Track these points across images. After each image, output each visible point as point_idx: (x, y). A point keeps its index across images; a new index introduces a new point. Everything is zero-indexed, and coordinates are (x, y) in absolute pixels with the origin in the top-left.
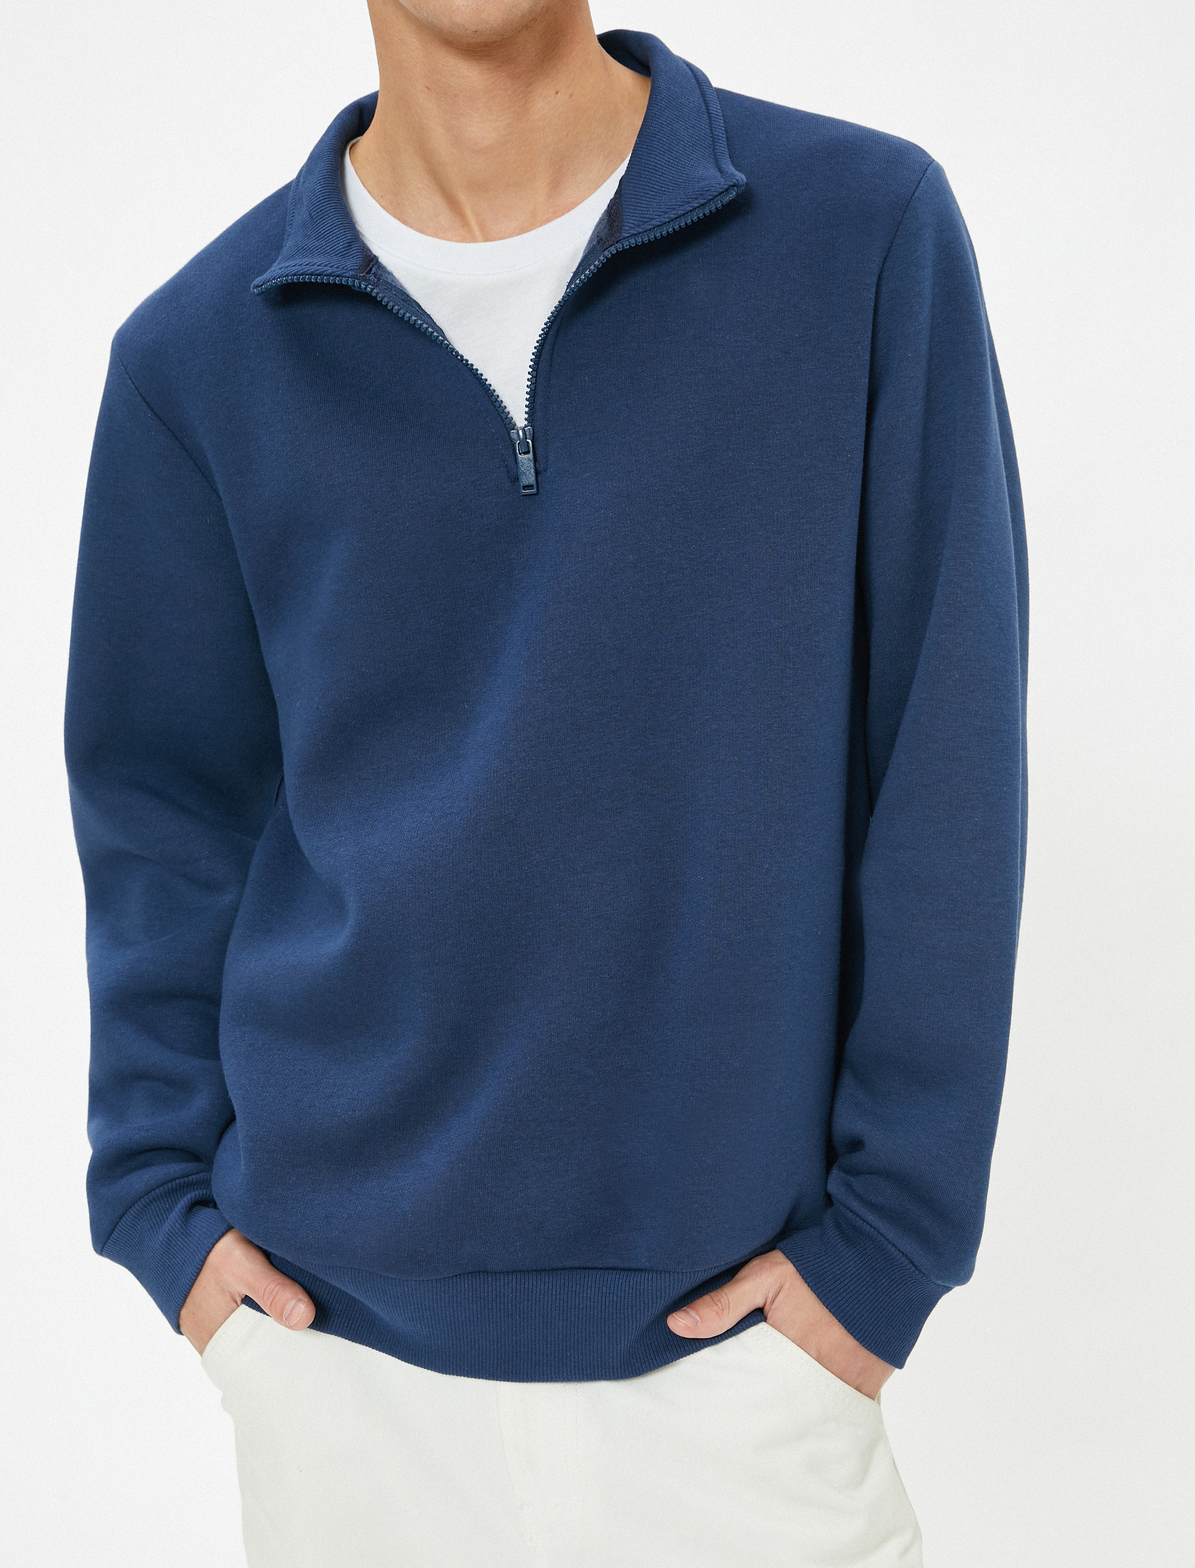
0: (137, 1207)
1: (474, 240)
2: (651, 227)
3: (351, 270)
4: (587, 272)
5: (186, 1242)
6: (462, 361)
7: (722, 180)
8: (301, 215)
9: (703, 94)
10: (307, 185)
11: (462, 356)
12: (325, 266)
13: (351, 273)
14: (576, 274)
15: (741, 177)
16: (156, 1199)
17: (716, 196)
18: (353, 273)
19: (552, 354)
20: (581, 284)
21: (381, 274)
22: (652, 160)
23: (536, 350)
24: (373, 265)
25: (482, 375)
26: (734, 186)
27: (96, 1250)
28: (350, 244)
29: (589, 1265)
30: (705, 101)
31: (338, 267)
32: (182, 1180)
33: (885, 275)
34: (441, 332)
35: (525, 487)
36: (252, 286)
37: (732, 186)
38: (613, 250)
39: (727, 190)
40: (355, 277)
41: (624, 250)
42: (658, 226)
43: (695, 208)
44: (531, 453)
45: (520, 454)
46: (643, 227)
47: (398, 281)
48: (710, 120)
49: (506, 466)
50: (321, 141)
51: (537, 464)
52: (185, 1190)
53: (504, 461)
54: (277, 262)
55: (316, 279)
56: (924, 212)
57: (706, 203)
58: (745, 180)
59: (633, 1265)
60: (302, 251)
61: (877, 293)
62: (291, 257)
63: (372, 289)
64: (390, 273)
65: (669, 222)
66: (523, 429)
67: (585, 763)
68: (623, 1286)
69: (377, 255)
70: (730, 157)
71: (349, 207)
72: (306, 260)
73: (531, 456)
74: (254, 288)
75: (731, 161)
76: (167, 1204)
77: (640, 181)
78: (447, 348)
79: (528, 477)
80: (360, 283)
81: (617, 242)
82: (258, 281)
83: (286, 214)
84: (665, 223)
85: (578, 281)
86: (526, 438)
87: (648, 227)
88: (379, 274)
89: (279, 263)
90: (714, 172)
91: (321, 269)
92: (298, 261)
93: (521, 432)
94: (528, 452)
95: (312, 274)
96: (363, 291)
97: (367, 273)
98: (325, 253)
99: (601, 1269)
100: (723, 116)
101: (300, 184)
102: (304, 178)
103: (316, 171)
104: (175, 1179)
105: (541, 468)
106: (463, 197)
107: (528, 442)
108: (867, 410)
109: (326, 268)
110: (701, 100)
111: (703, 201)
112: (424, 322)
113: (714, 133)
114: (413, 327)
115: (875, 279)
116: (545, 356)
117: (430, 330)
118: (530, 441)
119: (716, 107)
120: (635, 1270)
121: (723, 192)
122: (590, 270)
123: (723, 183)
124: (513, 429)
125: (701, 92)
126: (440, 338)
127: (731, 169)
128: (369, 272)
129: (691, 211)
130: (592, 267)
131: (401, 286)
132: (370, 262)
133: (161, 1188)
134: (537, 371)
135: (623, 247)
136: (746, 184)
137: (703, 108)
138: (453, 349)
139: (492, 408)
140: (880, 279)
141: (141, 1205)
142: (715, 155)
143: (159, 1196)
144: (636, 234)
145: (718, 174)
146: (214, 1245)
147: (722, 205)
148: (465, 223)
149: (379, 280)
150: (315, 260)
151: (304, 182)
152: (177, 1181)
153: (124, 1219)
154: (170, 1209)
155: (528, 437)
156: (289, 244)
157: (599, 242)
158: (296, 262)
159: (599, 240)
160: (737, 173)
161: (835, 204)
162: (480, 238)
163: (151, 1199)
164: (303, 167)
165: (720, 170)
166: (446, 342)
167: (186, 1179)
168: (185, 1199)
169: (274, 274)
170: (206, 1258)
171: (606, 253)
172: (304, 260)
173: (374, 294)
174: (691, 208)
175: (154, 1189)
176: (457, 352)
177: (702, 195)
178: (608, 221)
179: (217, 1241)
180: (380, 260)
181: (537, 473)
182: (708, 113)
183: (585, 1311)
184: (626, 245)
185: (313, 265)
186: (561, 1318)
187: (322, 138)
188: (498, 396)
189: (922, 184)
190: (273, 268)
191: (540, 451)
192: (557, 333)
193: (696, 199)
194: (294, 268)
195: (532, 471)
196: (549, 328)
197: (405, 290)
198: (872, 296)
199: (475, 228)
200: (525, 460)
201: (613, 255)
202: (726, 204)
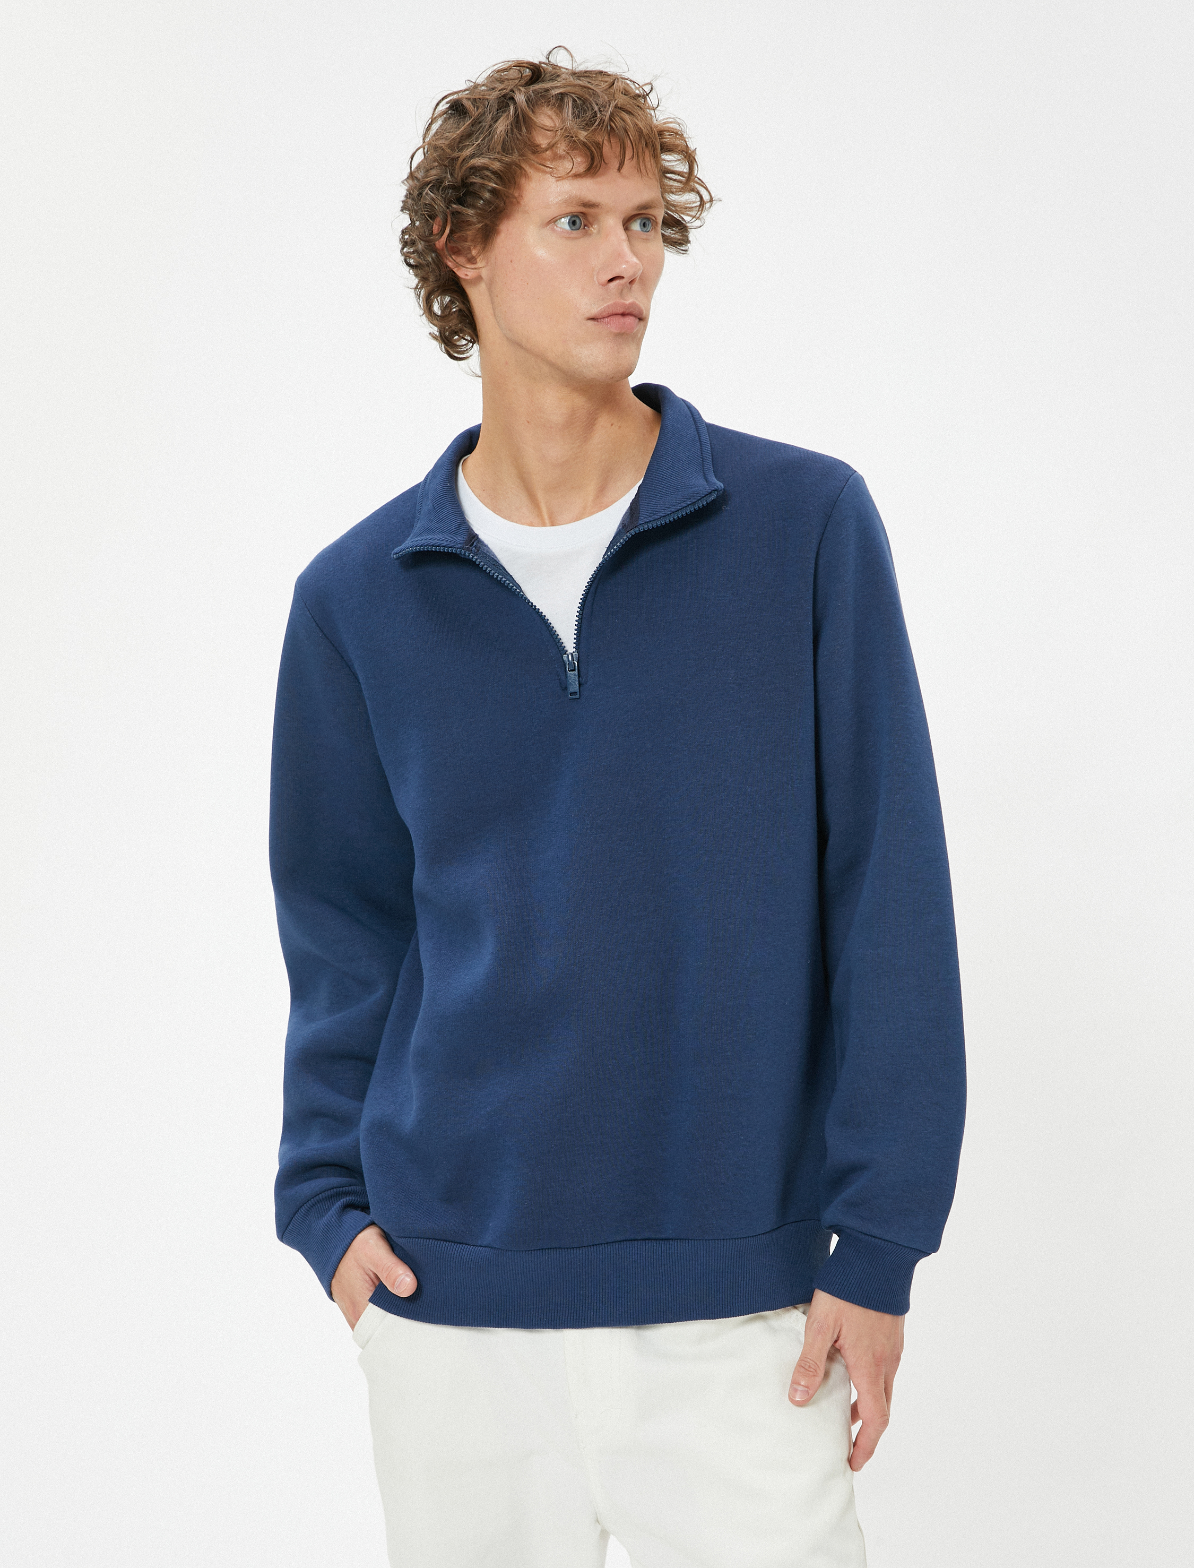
0: (306, 1206)
1: (544, 525)
2: (659, 517)
3: (460, 543)
4: (615, 547)
5: (338, 1232)
6: (532, 606)
7: (707, 486)
8: (428, 505)
9: (697, 429)
10: (431, 485)
11: (532, 603)
12: (442, 540)
13: (459, 545)
14: (608, 549)
15: (720, 485)
16: (320, 1201)
17: (703, 497)
18: (461, 545)
19: (593, 604)
20: (611, 555)
21: (480, 547)
22: (660, 473)
23: (581, 601)
24: (475, 540)
25: (545, 616)
26: (716, 490)
27: (278, 1238)
28: (459, 526)
29: (632, 1237)
30: (698, 433)
31: (450, 542)
32: (338, 1189)
33: (821, 551)
34: (519, 587)
35: (571, 694)
36: (393, 553)
37: (714, 490)
38: (633, 532)
39: (710, 493)
40: (462, 548)
41: (640, 532)
42: (663, 516)
43: (689, 505)
44: (577, 671)
45: (569, 671)
46: (653, 517)
47: (491, 551)
48: (701, 446)
49: (560, 680)
50: (443, 456)
51: (580, 679)
52: (340, 1197)
53: (558, 676)
54: (410, 538)
55: (435, 549)
56: (846, 508)
57: (696, 502)
58: (723, 487)
59: (663, 1236)
60: (428, 530)
61: (816, 564)
62: (420, 534)
63: (473, 556)
64: (486, 546)
65: (671, 514)
66: (572, 654)
67: (619, 884)
68: (657, 1251)
69: (477, 533)
70: (714, 472)
71: (460, 501)
72: (430, 537)
73: (576, 672)
74: (394, 555)
75: (715, 475)
76: (327, 1205)
77: (652, 487)
78: (522, 597)
79: (574, 687)
80: (465, 552)
81: (635, 527)
82: (396, 550)
83: (416, 504)
84: (668, 515)
85: (609, 554)
86: (573, 660)
87: (657, 517)
88: (478, 546)
89: (411, 539)
90: (702, 482)
91: (439, 542)
92: (424, 537)
93: (570, 656)
94: (574, 670)
95: (433, 546)
96: (467, 557)
97: (470, 546)
98: (442, 532)
99: (640, 1240)
100: (711, 443)
101: (427, 484)
102: (430, 480)
103: (439, 476)
104: (333, 1189)
105: (583, 681)
106: (541, 496)
107: (574, 663)
108: (813, 643)
109: (442, 542)
110: (696, 433)
111: (694, 501)
112: (507, 579)
113: (704, 455)
114: (500, 583)
115: (814, 555)
116: (588, 604)
117: (511, 585)
118: (576, 663)
119: (705, 437)
120: (665, 1239)
121: (708, 495)
122: (617, 546)
123: (708, 489)
124: (565, 654)
125: (696, 427)
126: (518, 590)
127: (715, 480)
128: (471, 546)
129: (686, 507)
130: (618, 544)
131: (494, 555)
132: (473, 538)
133: (323, 1194)
134: (582, 615)
135: (639, 530)
136: (724, 489)
137: (697, 439)
138: (526, 598)
139: (552, 639)
140: (818, 553)
141: (308, 1206)
142: (703, 470)
143: (322, 1199)
144: (648, 522)
145: (706, 483)
146: (356, 1235)
147: (707, 503)
148: (540, 515)
149: (478, 551)
150: (436, 537)
151: (430, 483)
152: (335, 1190)
153: (297, 1215)
154: (329, 1209)
155: (575, 660)
156: (418, 526)
157: (623, 527)
158: (422, 538)
159: (624, 526)
160: (717, 482)
161: (786, 504)
162: (548, 524)
163: (316, 1202)
164: (429, 473)
165: (707, 480)
166: (522, 593)
167: (341, 1189)
168: (339, 1203)
169: (408, 545)
170: (350, 1244)
171: (628, 534)
172: (428, 537)
173: (474, 560)
174: (686, 505)
175: (318, 1195)
176: (529, 600)
177: (694, 496)
178: (630, 513)
179: (359, 1233)
180: (480, 537)
181: (580, 685)
182: (700, 441)
183: (631, 1270)
184: (641, 529)
185: (435, 539)
186: (615, 1276)
187: (444, 454)
188: (556, 631)
189: (844, 490)
190: (407, 542)
191: (582, 670)
192: (597, 588)
193: (690, 499)
194: (421, 542)
195: (577, 683)
196: (590, 585)
197: (496, 557)
198: (812, 566)
199: (546, 516)
200: (573, 676)
201: (632, 536)
202: (710, 503)
